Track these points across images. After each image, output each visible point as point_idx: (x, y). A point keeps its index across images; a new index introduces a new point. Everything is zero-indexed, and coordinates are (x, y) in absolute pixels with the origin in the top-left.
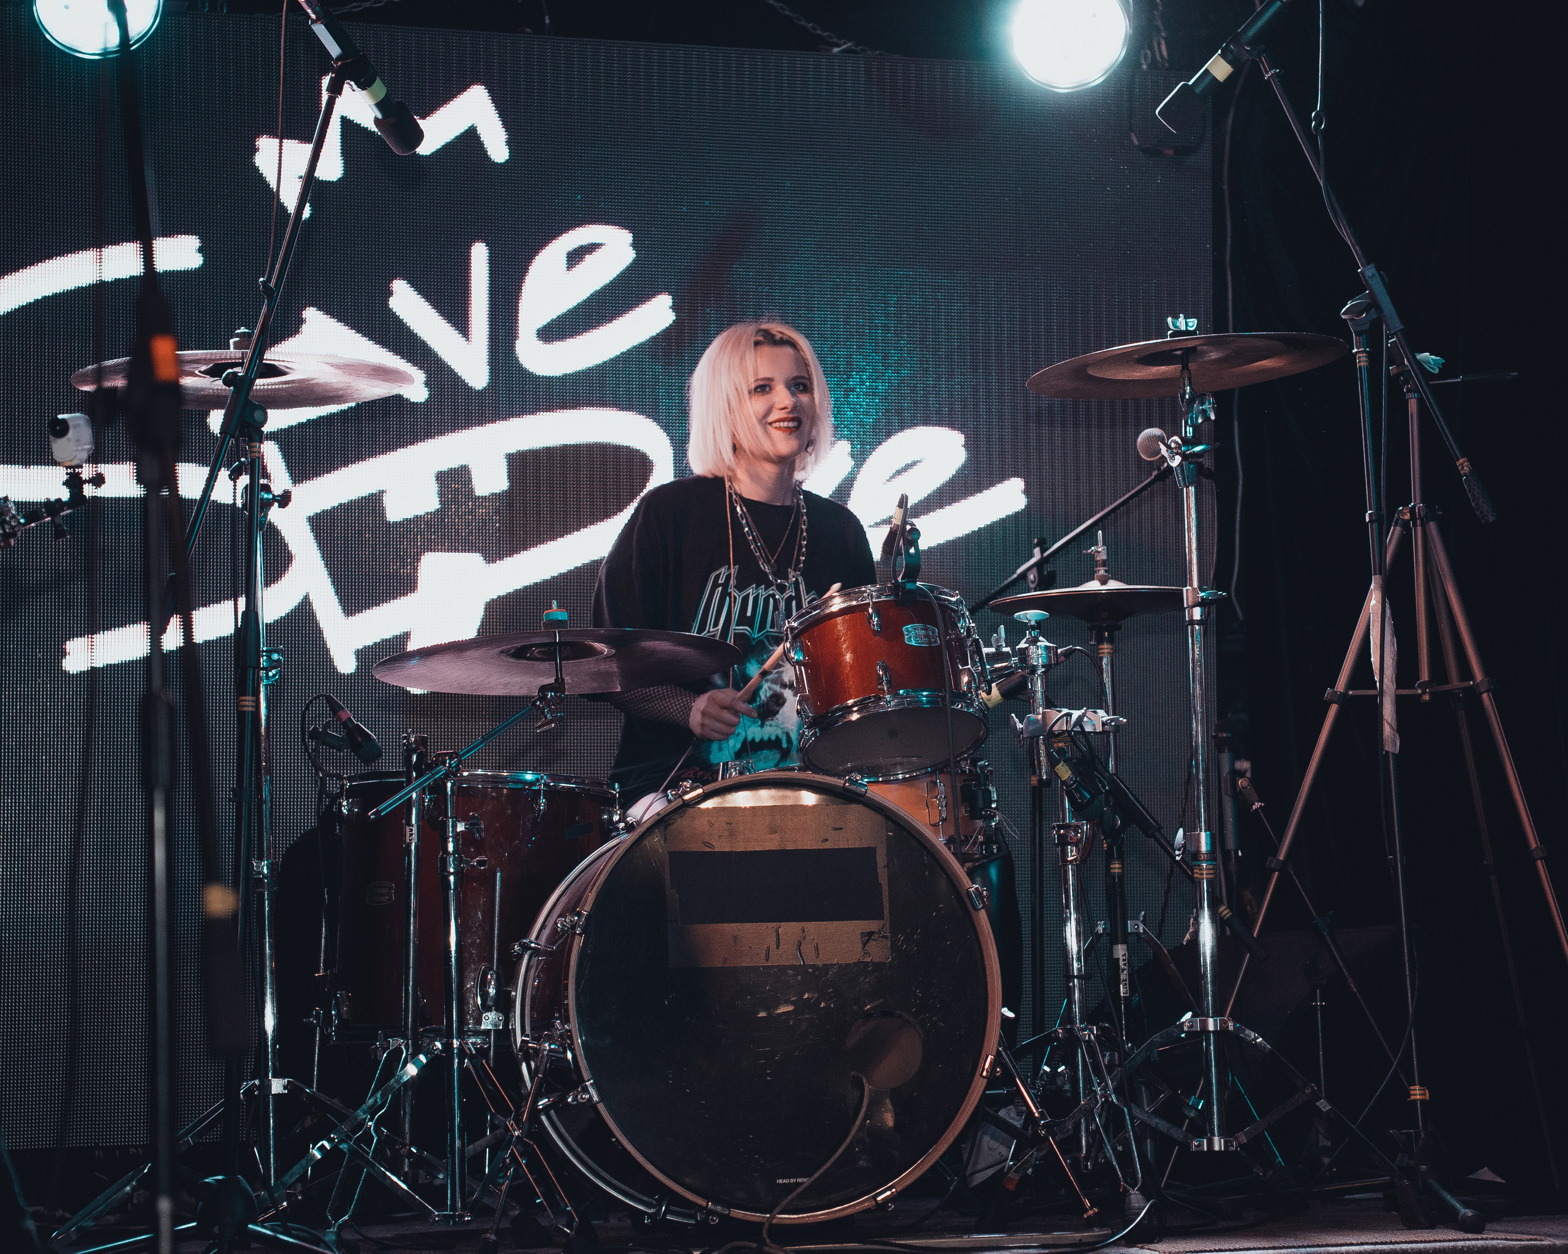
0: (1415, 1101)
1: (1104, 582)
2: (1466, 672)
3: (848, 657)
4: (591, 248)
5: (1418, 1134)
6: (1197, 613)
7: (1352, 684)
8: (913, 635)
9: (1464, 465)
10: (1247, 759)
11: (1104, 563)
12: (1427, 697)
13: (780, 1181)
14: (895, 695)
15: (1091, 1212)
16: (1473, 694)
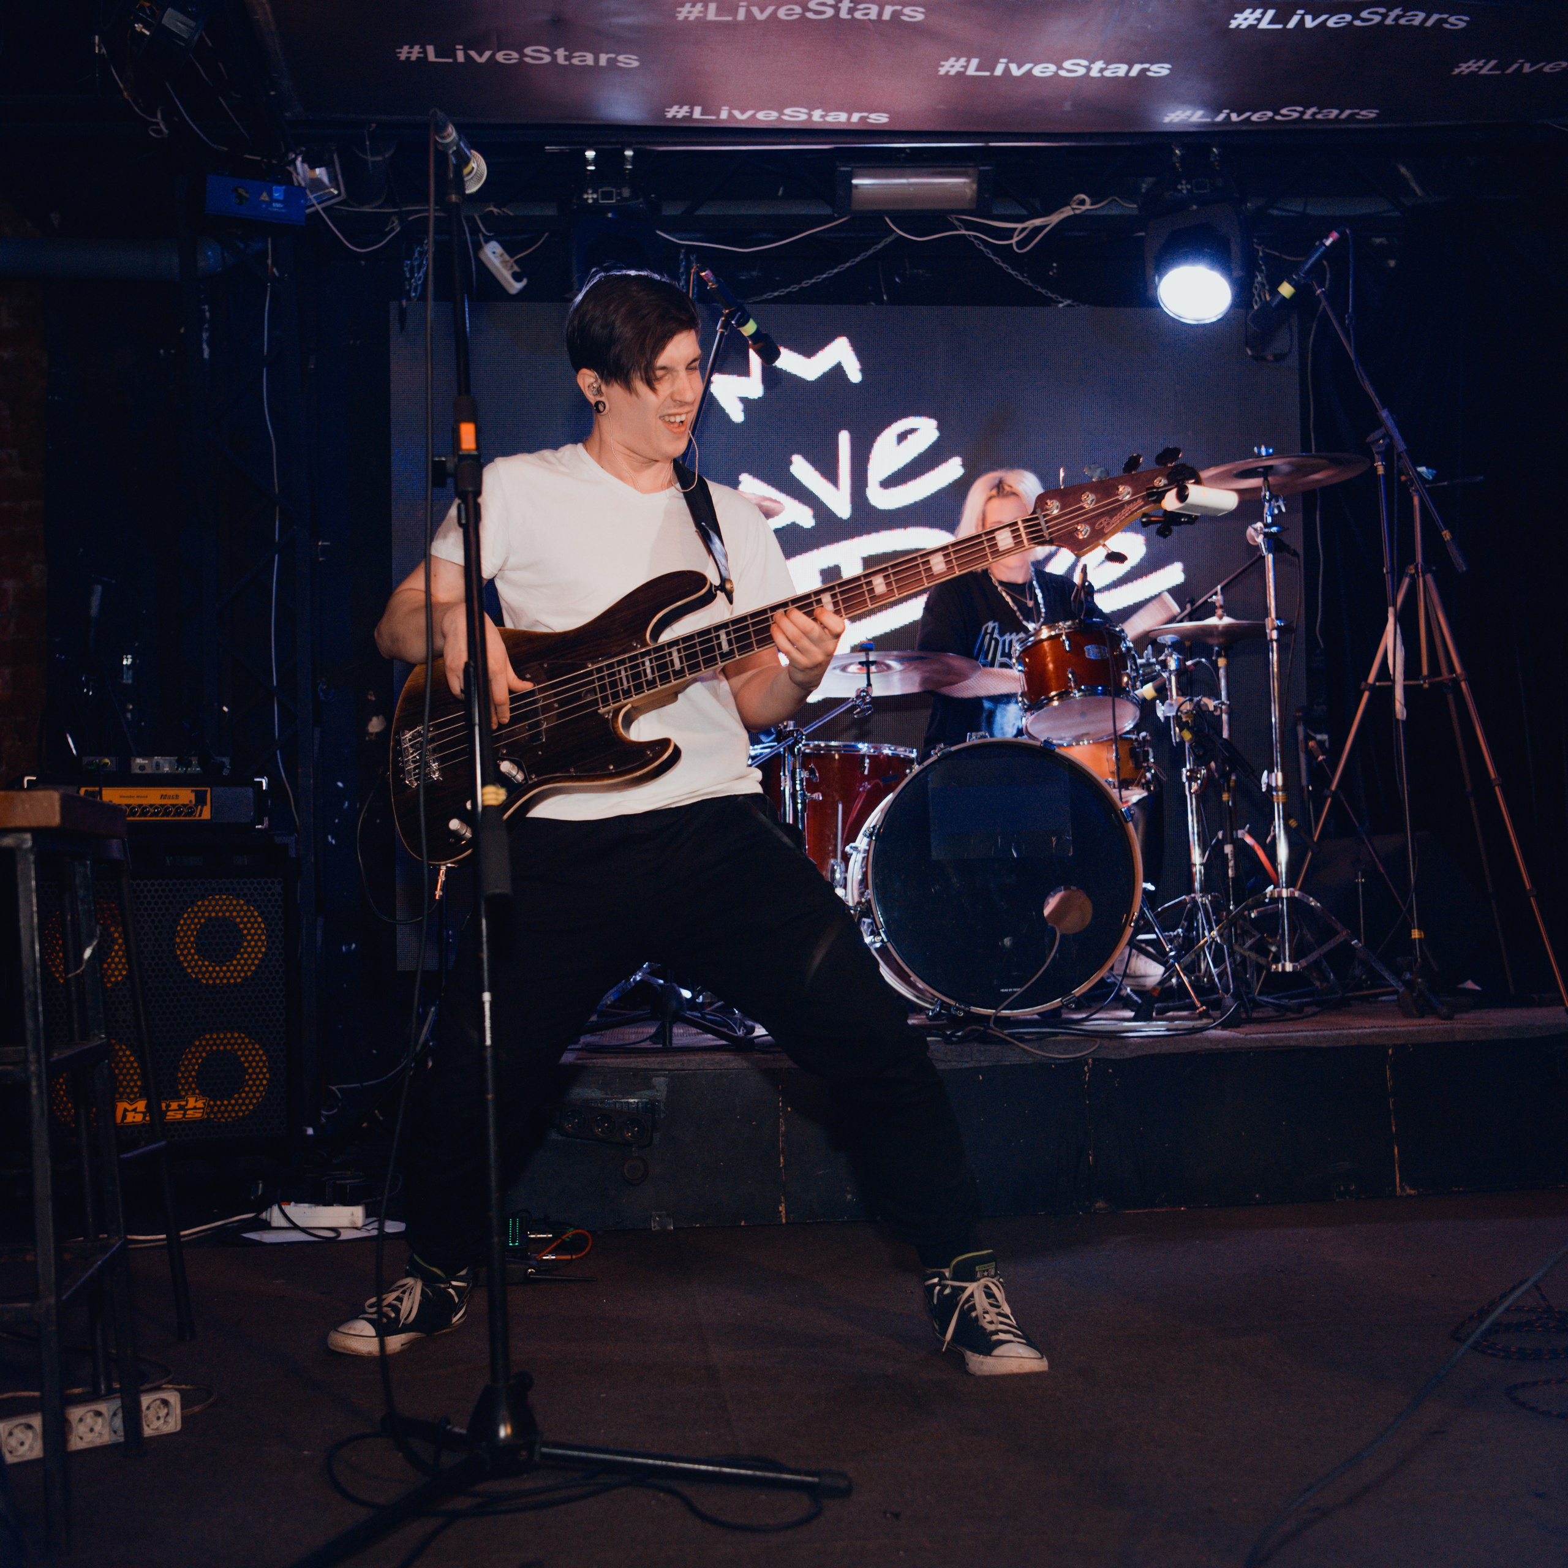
0: (1415, 939)
1: (1221, 618)
2: (1452, 669)
3: (1051, 666)
4: (913, 431)
5: (1416, 960)
6: (1274, 635)
7: (1378, 678)
8: (1091, 652)
9: (1447, 535)
10: (1326, 733)
11: (1221, 607)
12: (1426, 686)
13: (1002, 990)
14: (1080, 690)
15: (1201, 1009)
16: (1456, 682)
